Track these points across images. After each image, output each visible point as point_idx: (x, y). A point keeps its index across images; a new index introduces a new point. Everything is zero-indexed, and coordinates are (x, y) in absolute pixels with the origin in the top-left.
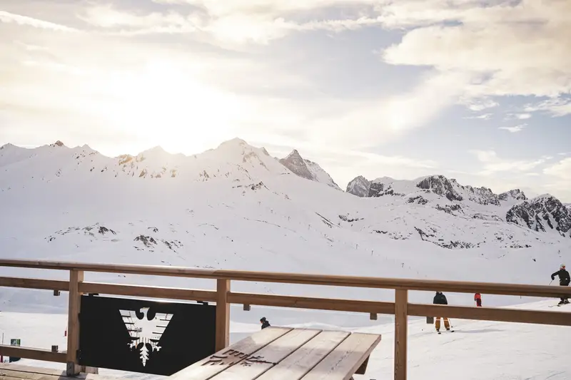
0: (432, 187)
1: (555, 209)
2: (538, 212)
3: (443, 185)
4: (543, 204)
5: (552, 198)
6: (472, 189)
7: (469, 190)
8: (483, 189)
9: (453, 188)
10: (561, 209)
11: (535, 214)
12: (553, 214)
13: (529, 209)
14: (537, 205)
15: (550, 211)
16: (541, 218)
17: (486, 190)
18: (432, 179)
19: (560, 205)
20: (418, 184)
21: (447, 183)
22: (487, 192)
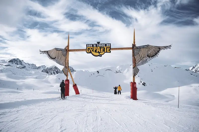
0: (14, 62)
1: (57, 70)
2: (51, 71)
3: (19, 62)
4: (53, 68)
5: (56, 66)
6: (29, 64)
7: (28, 64)
8: (33, 65)
9: (22, 63)
10: (58, 70)
11: (51, 72)
12: (56, 71)
13: (48, 70)
14: (51, 69)
15: (55, 71)
16: (52, 73)
17: (34, 65)
18: (14, 59)
19: (58, 69)
20: (9, 61)
21: (20, 61)
22: (34, 66)
